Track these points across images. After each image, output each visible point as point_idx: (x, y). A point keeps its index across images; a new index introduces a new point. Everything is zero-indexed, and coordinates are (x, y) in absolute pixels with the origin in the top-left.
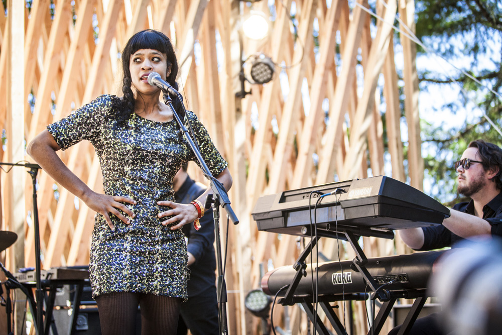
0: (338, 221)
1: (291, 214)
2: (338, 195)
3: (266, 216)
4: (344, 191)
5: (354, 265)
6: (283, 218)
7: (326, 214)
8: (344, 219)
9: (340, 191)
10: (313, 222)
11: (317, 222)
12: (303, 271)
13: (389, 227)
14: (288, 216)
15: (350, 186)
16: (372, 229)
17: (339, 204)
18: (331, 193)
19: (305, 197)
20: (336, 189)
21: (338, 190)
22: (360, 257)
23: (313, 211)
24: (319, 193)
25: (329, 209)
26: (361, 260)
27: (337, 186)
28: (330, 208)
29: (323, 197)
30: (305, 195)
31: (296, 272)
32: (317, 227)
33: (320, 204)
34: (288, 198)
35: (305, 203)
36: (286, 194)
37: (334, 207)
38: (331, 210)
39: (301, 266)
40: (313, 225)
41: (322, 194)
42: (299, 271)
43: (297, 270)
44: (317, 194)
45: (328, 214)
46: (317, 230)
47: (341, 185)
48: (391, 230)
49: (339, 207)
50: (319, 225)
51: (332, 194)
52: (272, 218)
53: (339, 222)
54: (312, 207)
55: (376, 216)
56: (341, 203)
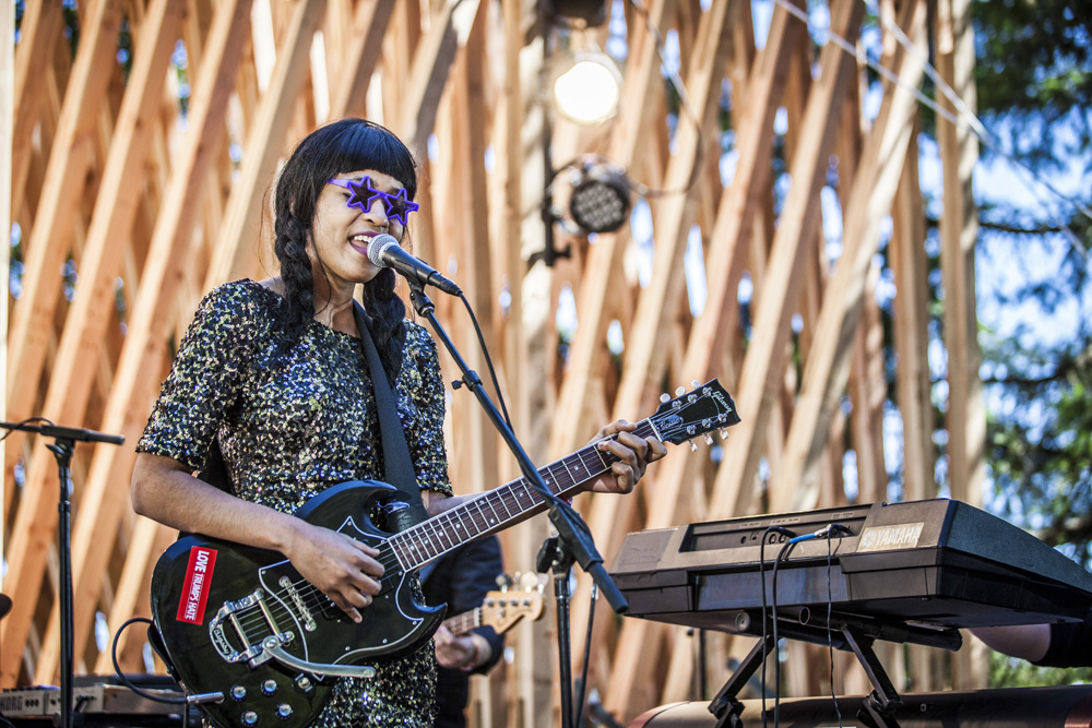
0: (832, 604)
1: (709, 579)
2: (835, 541)
3: (644, 583)
4: (851, 533)
5: (867, 712)
6: (690, 588)
7: (801, 585)
8: (846, 598)
9: (838, 531)
10: (770, 603)
11: (778, 604)
12: (734, 719)
13: (952, 620)
14: (702, 584)
15: (864, 518)
16: (909, 623)
17: (835, 560)
18: (816, 533)
19: (747, 541)
20: (829, 526)
21: (834, 527)
22: (881, 694)
23: (769, 575)
24: (785, 532)
25: (807, 573)
26: (886, 701)
27: (832, 516)
28: (811, 570)
29: (795, 544)
30: (748, 535)
31: (717, 721)
32: (778, 615)
33: (787, 560)
34: (701, 541)
35: (748, 554)
36: (697, 531)
37: (822, 570)
38: (815, 575)
39: (730, 707)
40: (769, 610)
41: (792, 535)
42: (724, 718)
43: (719, 715)
44: (778, 535)
45: (806, 586)
46: (778, 622)
47: (841, 515)
48: (956, 627)
49: (836, 570)
50: (782, 611)
51: (818, 537)
52: (661, 588)
53: (836, 606)
54: (768, 567)
55: (929, 597)
56: (842, 560)
